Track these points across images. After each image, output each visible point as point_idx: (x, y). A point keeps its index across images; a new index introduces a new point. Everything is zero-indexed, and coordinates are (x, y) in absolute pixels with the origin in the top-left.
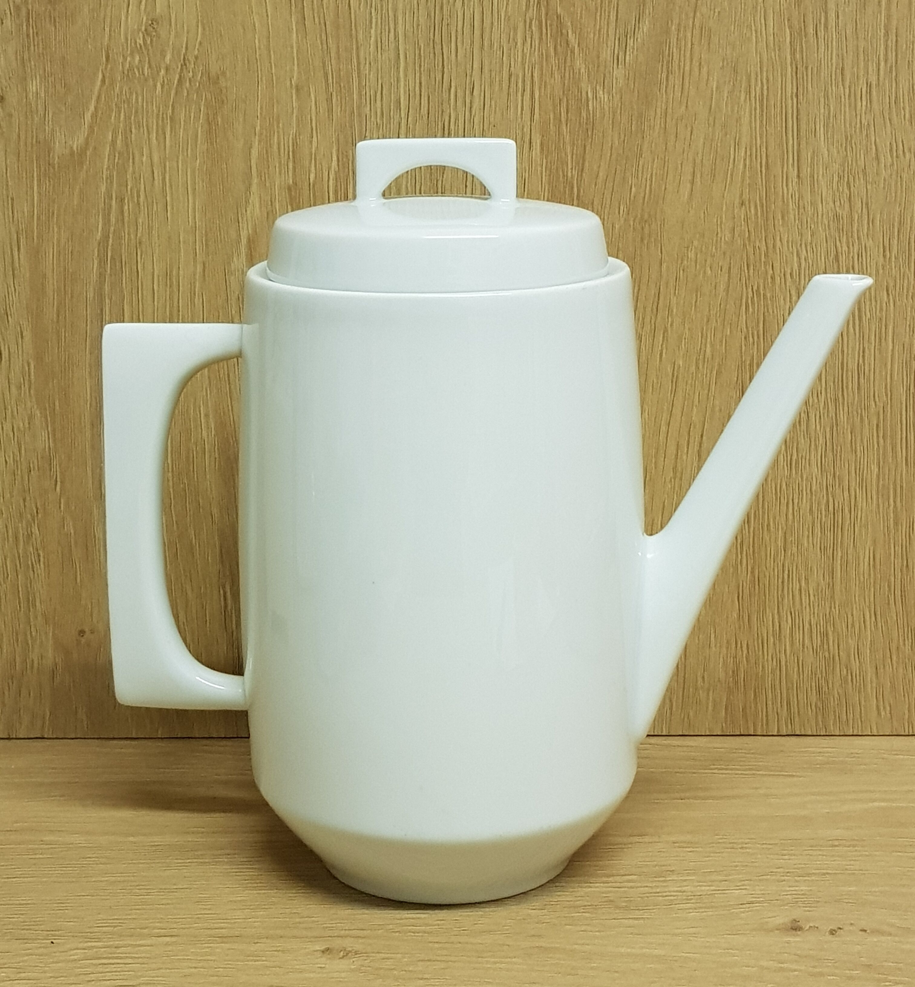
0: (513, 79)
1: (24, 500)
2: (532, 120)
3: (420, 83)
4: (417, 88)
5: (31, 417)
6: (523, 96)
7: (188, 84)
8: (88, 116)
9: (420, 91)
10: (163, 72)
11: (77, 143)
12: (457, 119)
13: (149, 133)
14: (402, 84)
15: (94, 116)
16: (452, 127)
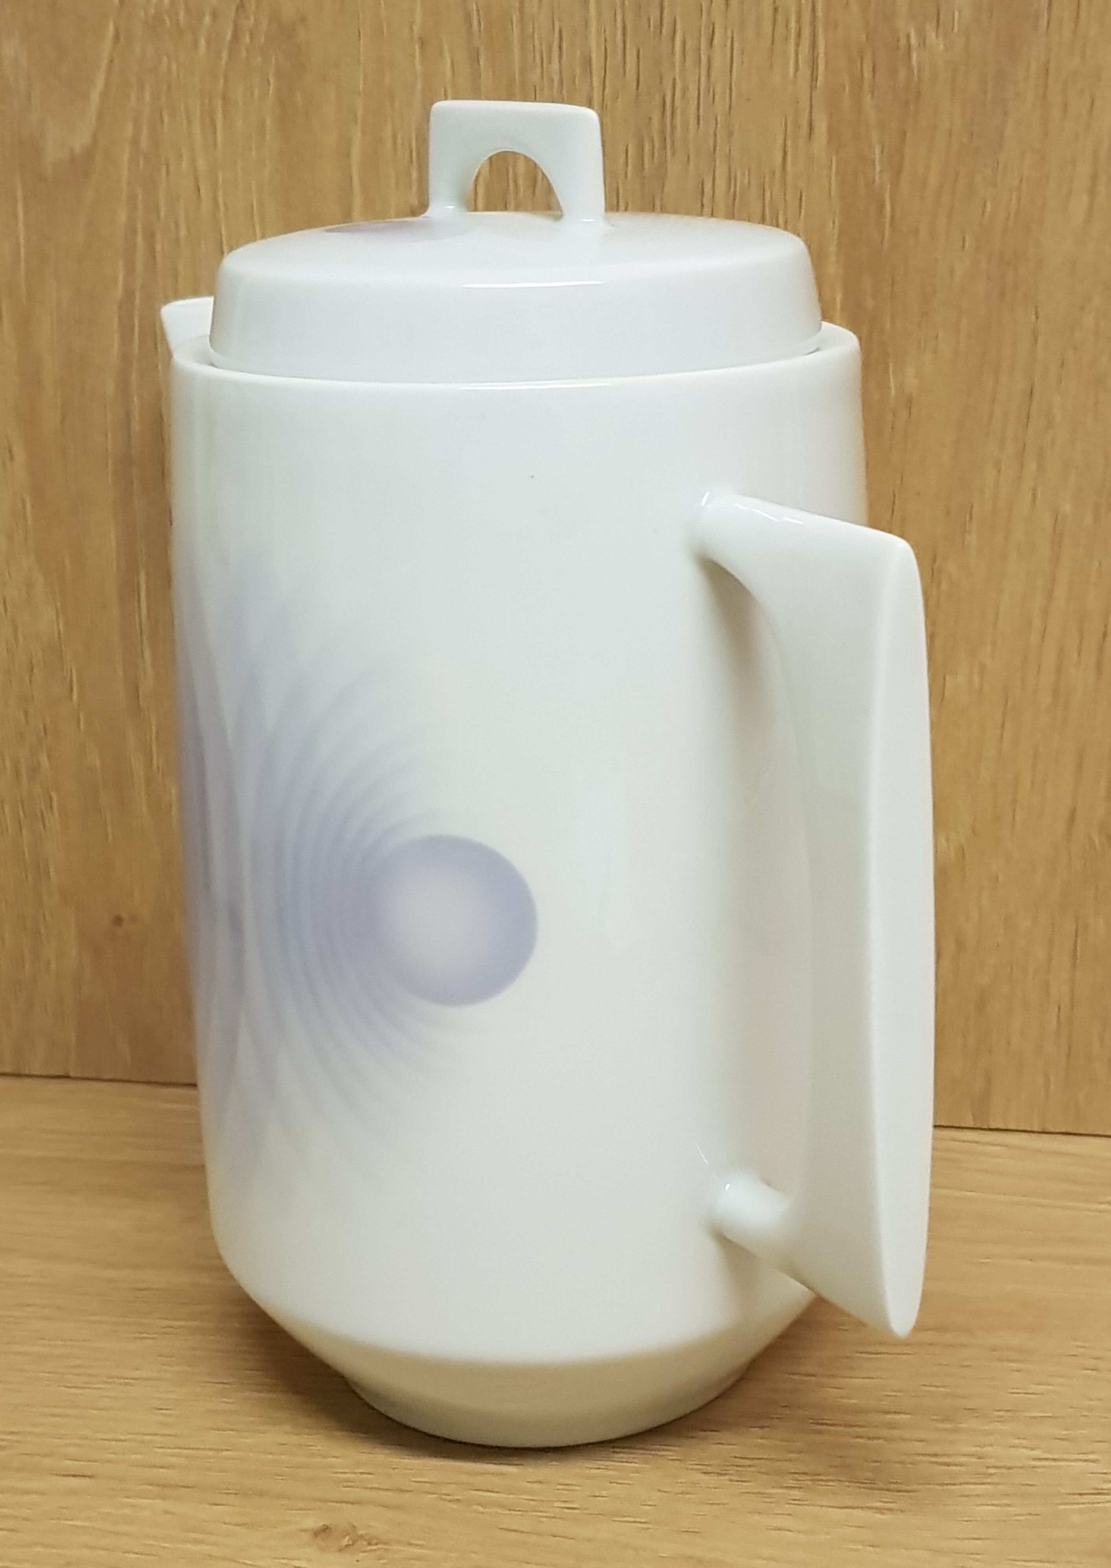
0: (780, 17)
1: (26, 714)
2: (813, 88)
3: (624, 28)
4: (619, 37)
5: (30, 585)
6: (798, 45)
7: (248, 40)
8: (95, 97)
9: (624, 42)
10: (207, 20)
11: (80, 141)
12: (685, 89)
13: (189, 122)
14: (593, 29)
15: (104, 95)
16: (677, 103)
